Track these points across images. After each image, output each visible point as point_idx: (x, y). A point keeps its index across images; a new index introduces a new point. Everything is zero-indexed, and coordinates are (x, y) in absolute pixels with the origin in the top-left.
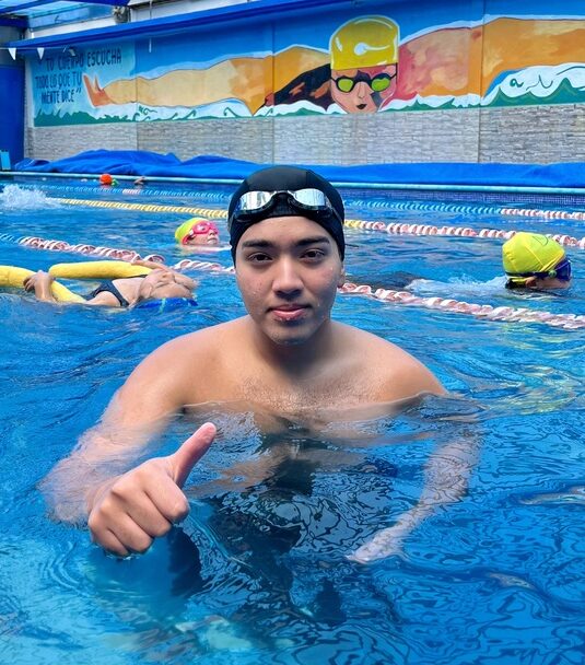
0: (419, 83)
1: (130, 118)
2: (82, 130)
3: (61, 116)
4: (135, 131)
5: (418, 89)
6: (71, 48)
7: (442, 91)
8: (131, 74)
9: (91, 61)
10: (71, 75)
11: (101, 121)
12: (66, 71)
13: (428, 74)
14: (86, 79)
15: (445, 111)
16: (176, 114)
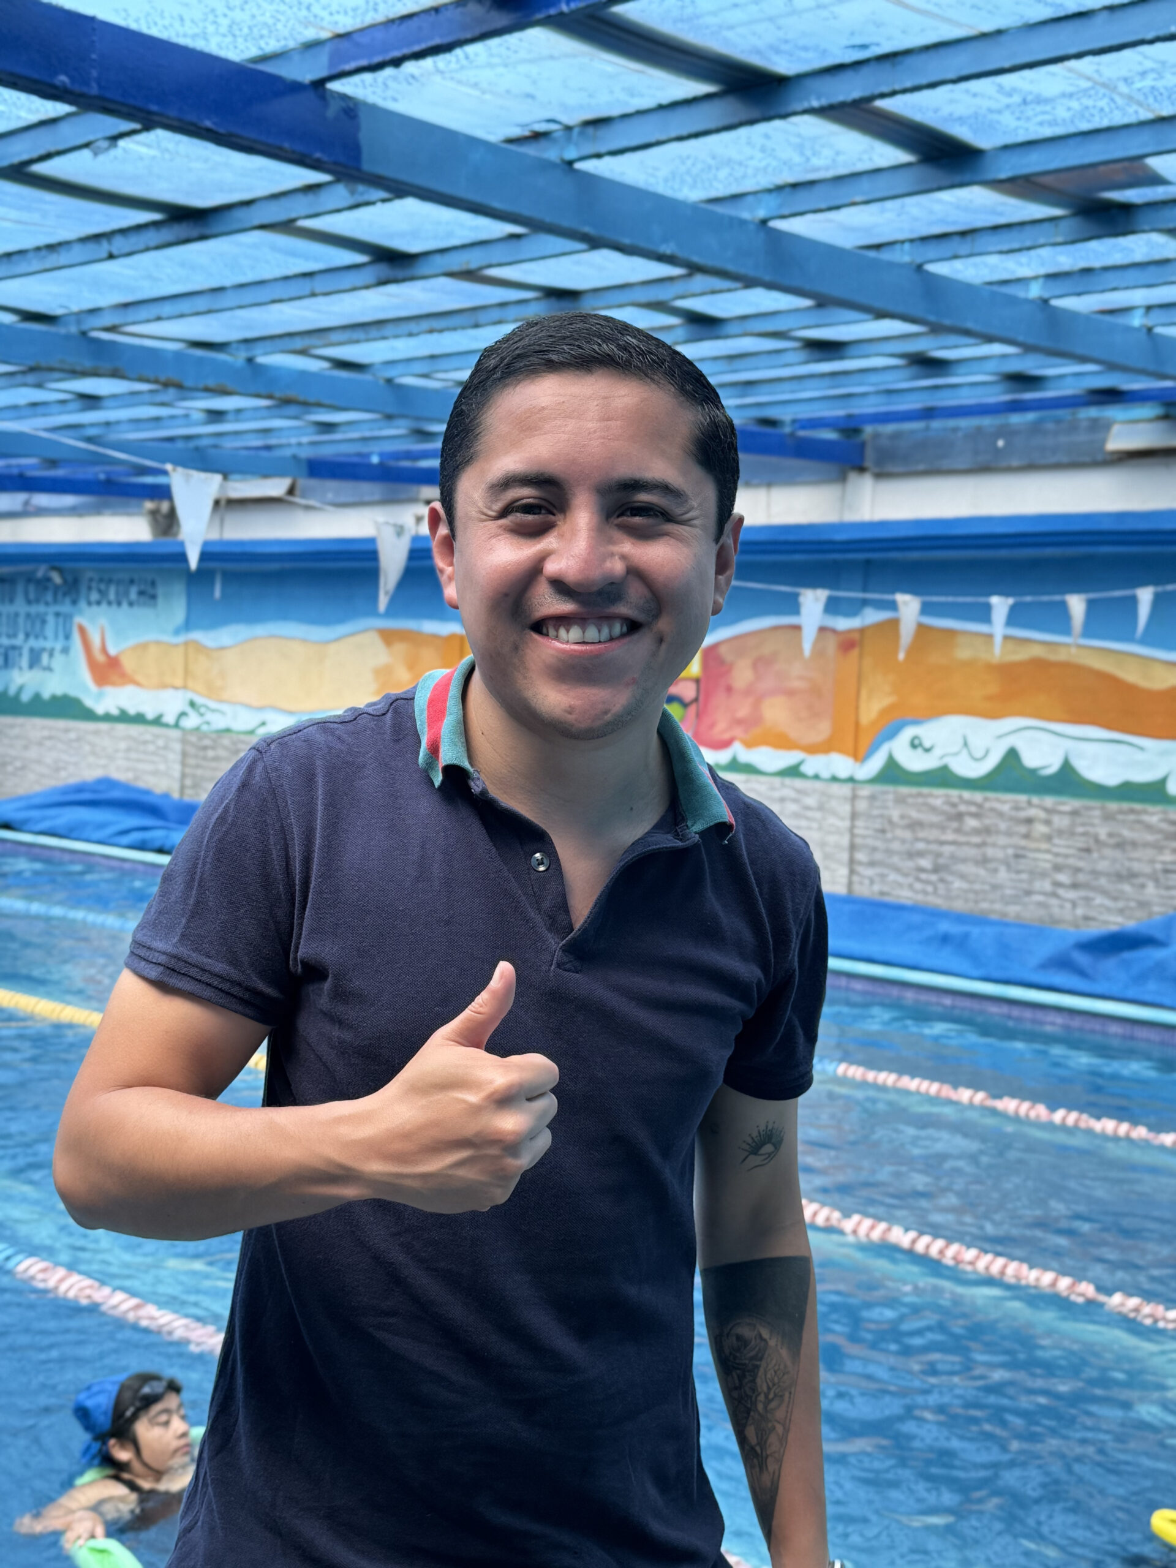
1: (170, 719)
2: (67, 731)
3: (25, 697)
4: (178, 747)
5: (738, 732)
6: (54, 568)
7: (782, 742)
8: (177, 632)
9: (94, 596)
10: (51, 619)
11: (107, 718)
12: (41, 608)
13: (757, 705)
14: (82, 631)
15: (788, 781)
16: (263, 724)
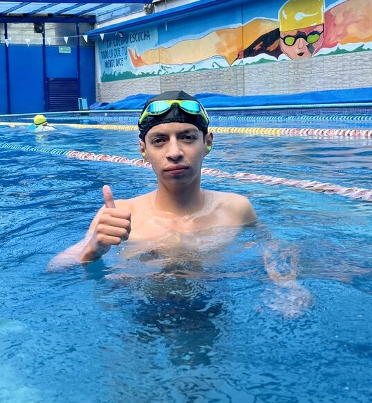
0: (339, 36)
1: (156, 73)
2: (128, 82)
3: (116, 75)
4: (159, 81)
5: (339, 40)
6: (120, 32)
7: (355, 40)
8: (156, 45)
9: (132, 39)
10: (121, 49)
11: (139, 76)
12: (118, 47)
13: (345, 29)
14: (130, 50)
15: (358, 53)
16: (183, 69)
